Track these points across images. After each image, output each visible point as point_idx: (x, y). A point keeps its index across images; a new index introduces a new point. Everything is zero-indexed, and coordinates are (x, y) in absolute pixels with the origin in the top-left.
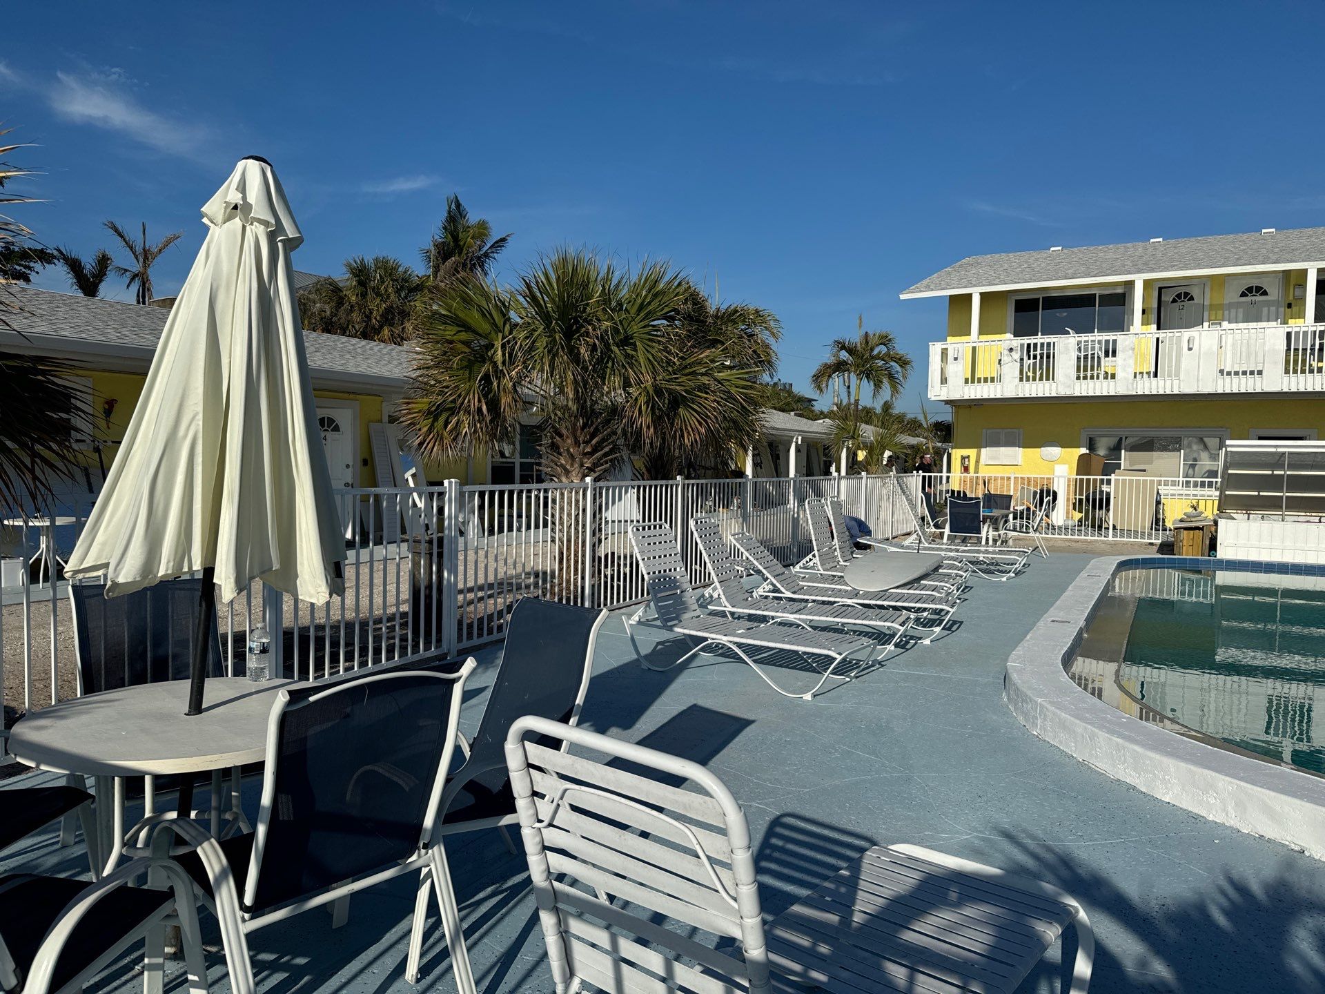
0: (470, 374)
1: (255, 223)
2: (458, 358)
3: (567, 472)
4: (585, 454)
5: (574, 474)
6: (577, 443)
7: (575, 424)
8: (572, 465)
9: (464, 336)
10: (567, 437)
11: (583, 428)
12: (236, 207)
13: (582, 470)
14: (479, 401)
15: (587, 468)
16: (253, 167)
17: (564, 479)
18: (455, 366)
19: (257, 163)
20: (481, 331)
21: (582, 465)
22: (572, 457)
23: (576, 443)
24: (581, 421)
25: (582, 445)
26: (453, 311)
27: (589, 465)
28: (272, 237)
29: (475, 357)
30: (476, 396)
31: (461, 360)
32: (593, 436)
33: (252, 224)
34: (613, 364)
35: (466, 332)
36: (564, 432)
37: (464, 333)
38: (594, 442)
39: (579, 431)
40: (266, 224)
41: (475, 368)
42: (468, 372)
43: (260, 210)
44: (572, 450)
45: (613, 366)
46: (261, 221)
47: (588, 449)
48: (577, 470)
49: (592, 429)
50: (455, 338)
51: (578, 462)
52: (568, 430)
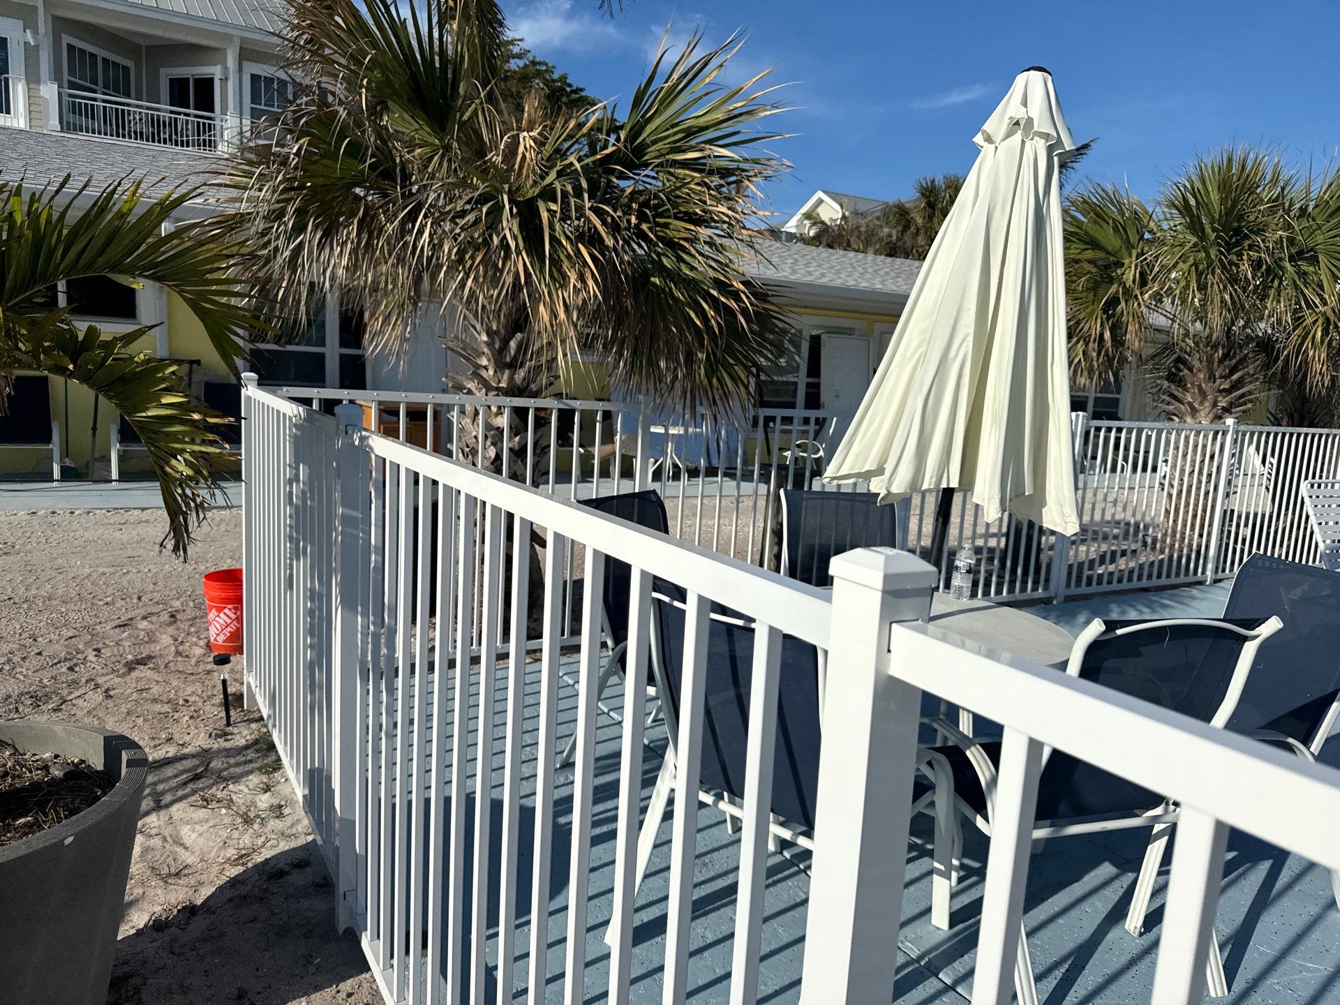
0: (1094, 296)
1: (1036, 138)
2: (1083, 279)
3: (1194, 411)
4: (1221, 391)
5: (1202, 414)
6: (1212, 378)
7: (1212, 355)
8: (1201, 403)
9: (1089, 254)
10: (1199, 371)
11: (1221, 361)
12: (1017, 123)
13: (1215, 410)
14: (1102, 325)
15: (1223, 408)
16: (1035, 79)
17: (1189, 419)
18: (1080, 288)
19: (1040, 73)
20: (1110, 248)
21: (1215, 405)
22: (1203, 394)
23: (1210, 378)
24: (1221, 352)
25: (1219, 381)
26: (1084, 228)
27: (1225, 405)
28: (1050, 149)
29: (1101, 277)
30: (1099, 321)
31: (1088, 281)
32: (1233, 370)
33: (1032, 139)
34: (1280, 283)
35: (1093, 249)
36: (1196, 364)
37: (1090, 251)
38: (1235, 377)
39: (1216, 364)
40: (1047, 136)
41: (1101, 291)
42: (1092, 294)
43: (1042, 124)
44: (1204, 386)
45: (1279, 286)
46: (1041, 135)
47: (1226, 386)
48: (1208, 409)
49: (1234, 361)
50: (1080, 257)
51: (1212, 401)
52: (1201, 361)
